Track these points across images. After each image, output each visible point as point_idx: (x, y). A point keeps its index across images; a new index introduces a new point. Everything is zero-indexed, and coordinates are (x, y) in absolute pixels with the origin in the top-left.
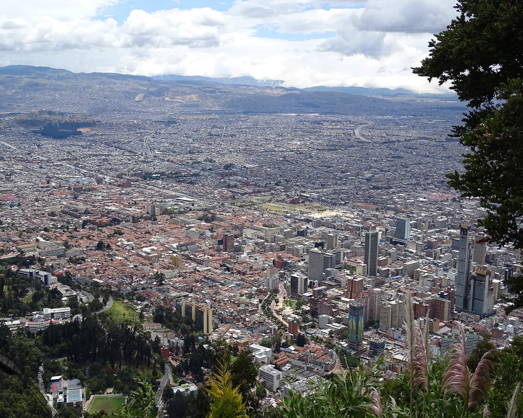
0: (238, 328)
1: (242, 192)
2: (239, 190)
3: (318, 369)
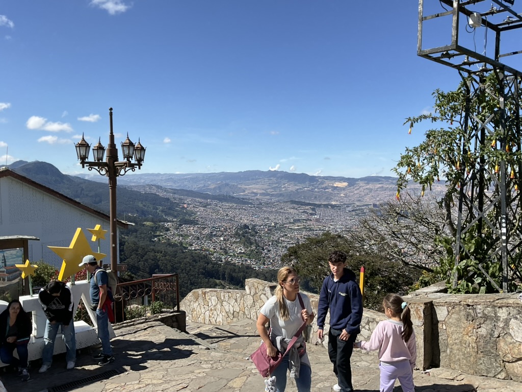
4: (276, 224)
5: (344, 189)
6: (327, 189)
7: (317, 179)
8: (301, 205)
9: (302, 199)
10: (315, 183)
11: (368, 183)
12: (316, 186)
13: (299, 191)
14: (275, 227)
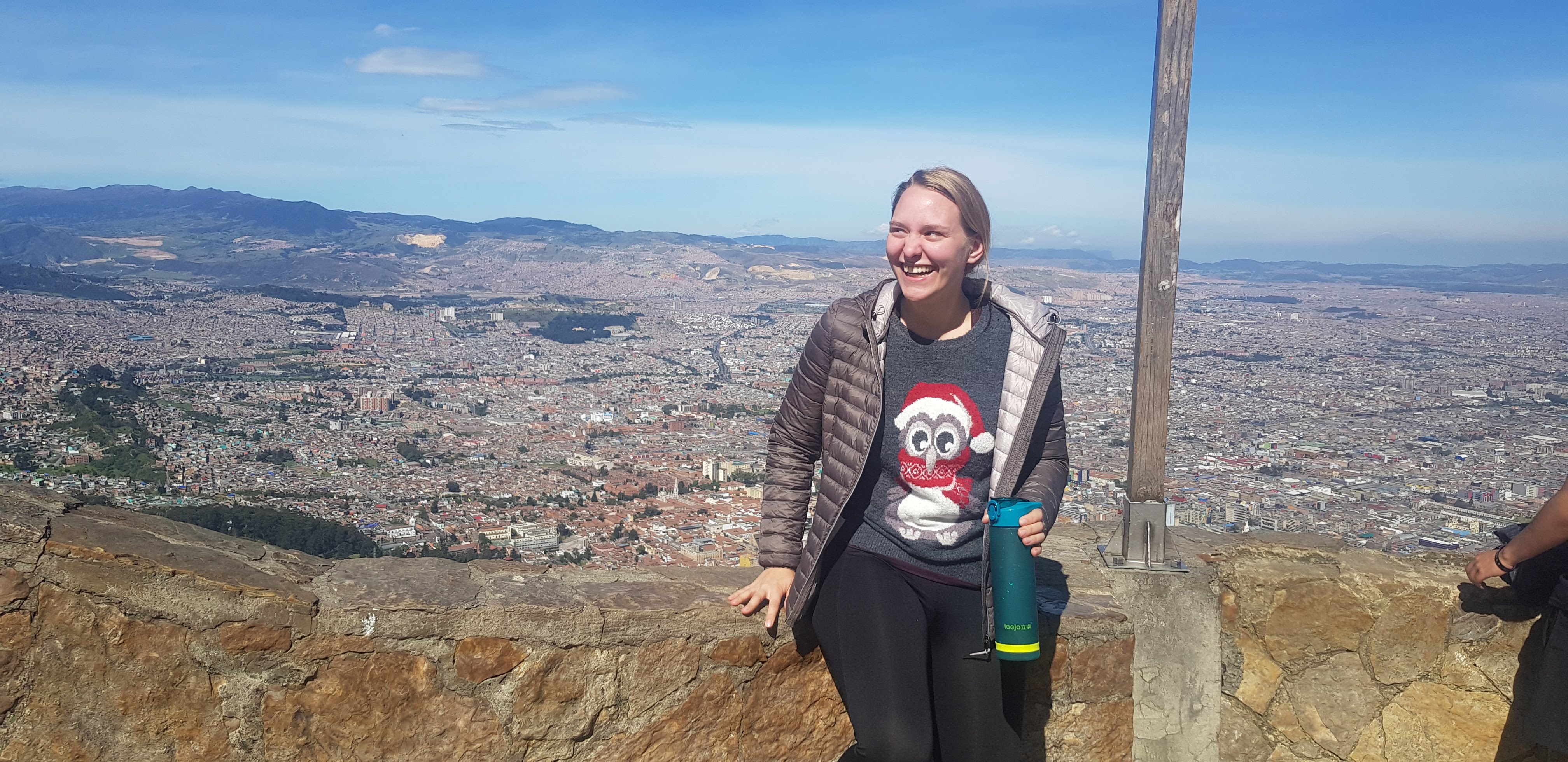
4: (210, 360)
5: (433, 253)
6: (384, 250)
7: (353, 219)
8: (297, 300)
9: (301, 281)
10: (345, 232)
11: (504, 238)
12: (349, 241)
13: (292, 255)
14: (208, 369)
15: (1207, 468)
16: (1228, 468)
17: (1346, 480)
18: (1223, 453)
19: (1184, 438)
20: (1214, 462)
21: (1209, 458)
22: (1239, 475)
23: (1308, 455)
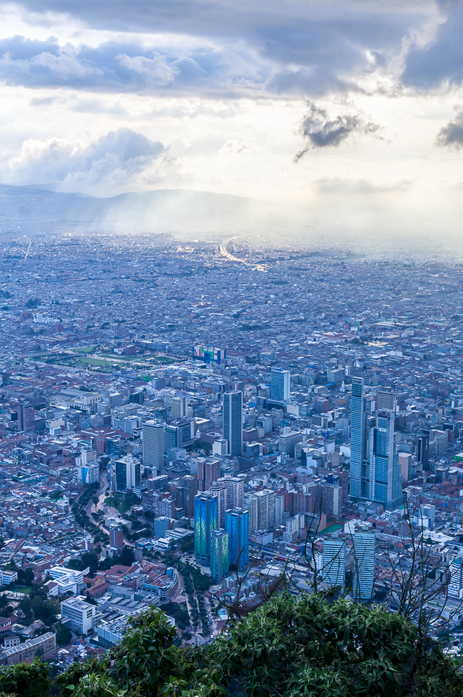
0: (35, 544)
1: (52, 340)
2: (47, 337)
3: (150, 598)
15: (314, 343)
16: (329, 341)
17: (413, 345)
18: (325, 330)
19: (297, 321)
20: (319, 337)
21: (315, 335)
22: (337, 346)
23: (385, 329)
